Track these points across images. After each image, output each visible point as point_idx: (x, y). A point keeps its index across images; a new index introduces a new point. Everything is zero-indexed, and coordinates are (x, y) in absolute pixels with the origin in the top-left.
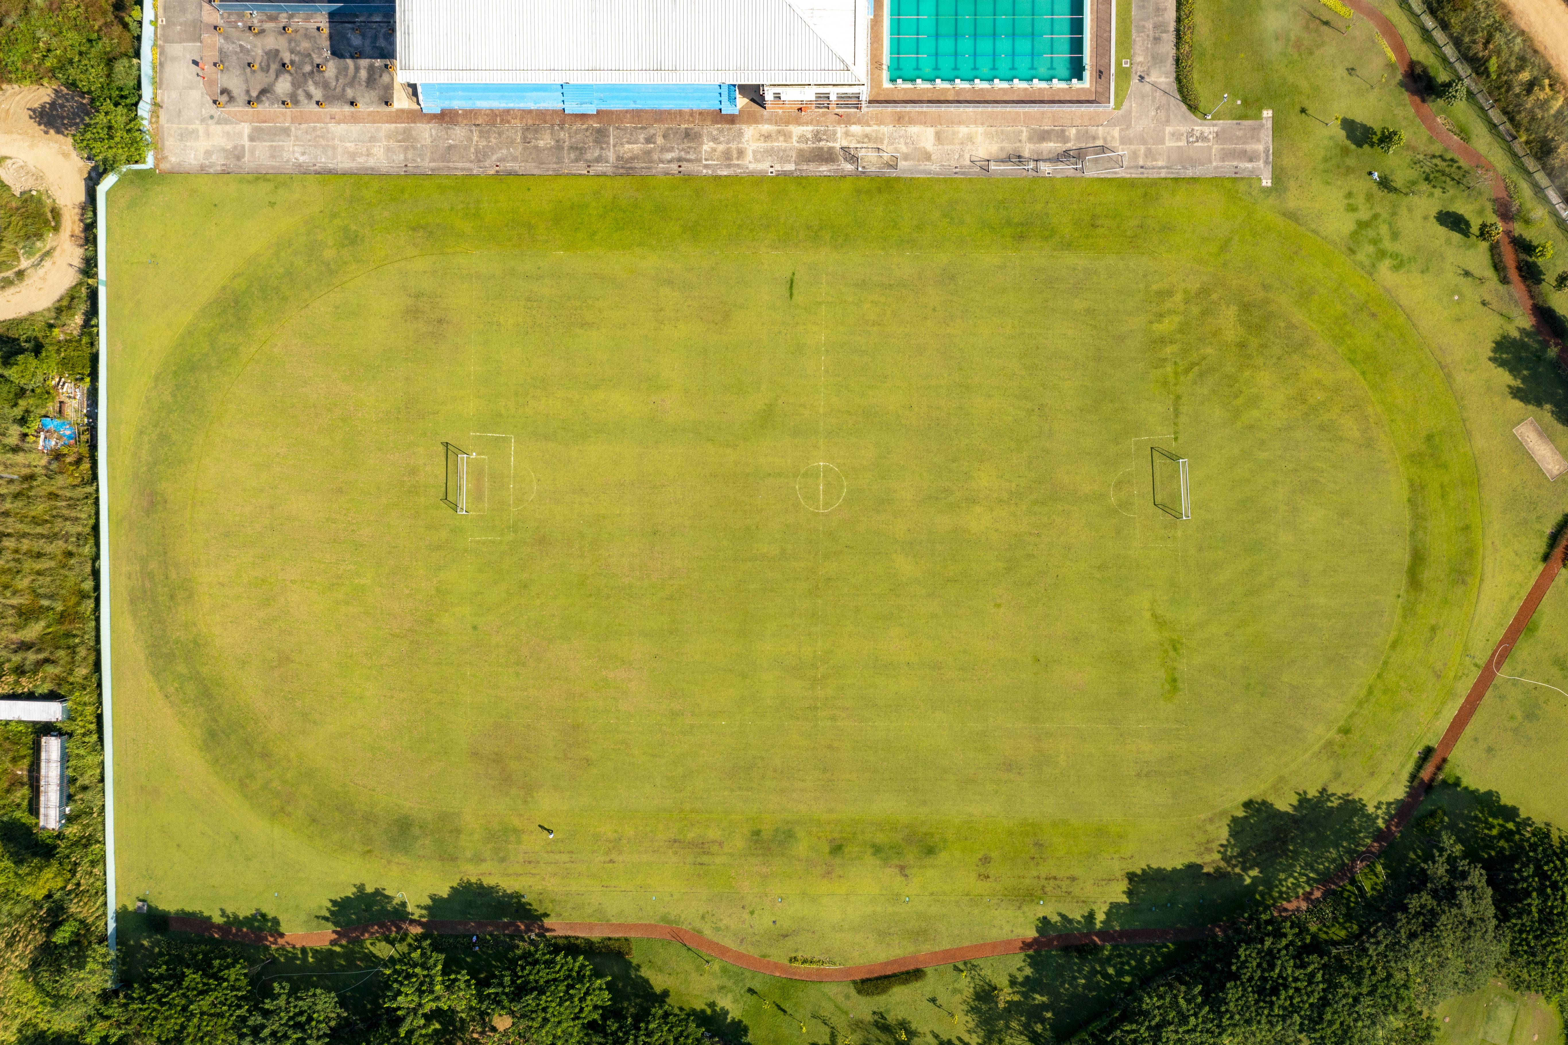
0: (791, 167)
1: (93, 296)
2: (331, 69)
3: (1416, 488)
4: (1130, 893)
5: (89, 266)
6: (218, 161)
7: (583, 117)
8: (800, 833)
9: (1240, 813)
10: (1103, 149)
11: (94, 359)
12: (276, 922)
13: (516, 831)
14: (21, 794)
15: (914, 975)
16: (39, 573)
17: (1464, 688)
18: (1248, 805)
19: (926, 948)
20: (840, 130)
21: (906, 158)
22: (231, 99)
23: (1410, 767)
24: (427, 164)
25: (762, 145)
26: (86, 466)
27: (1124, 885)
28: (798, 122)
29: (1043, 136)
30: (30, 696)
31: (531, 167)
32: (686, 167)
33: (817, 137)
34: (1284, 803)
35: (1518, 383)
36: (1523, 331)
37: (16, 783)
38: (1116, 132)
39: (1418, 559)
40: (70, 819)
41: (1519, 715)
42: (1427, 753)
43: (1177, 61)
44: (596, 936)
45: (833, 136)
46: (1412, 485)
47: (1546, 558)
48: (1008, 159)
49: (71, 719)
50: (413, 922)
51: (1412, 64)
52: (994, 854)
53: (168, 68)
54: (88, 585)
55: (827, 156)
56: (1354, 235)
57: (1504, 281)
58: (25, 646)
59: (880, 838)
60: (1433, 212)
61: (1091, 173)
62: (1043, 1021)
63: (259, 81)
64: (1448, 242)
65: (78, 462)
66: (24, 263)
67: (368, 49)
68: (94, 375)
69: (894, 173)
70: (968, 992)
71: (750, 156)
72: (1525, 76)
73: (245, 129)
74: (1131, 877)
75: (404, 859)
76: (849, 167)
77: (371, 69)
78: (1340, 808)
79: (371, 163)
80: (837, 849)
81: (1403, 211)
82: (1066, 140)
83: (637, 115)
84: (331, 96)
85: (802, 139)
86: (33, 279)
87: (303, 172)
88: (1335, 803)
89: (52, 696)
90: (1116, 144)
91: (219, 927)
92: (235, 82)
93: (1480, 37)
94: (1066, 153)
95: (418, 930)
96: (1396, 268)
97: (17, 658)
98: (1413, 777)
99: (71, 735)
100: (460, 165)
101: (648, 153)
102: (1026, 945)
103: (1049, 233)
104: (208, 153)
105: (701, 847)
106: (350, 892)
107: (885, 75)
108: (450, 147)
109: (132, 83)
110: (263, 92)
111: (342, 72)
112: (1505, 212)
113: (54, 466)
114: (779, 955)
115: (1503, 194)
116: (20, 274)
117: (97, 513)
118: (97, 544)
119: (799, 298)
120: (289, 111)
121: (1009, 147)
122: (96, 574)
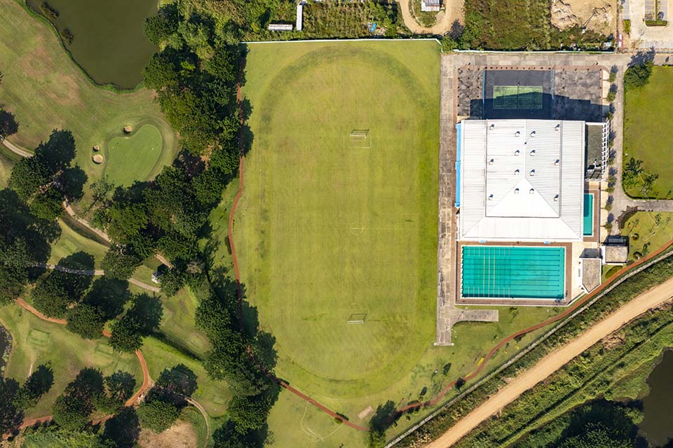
0: (441, 221)
1: (408, 37)
2: (468, 100)
3: (356, 381)
4: (251, 307)
5: (415, 36)
6: (444, 70)
7: (454, 166)
8: (267, 222)
9: (272, 336)
10: (444, 302)
11: (391, 38)
12: (244, 85)
13: (267, 149)
14: (277, 18)
15: (230, 252)
16: (335, 23)
17: (304, 393)
18: (274, 338)
19: (237, 255)
20: (450, 234)
21: (443, 251)
22: (460, 73)
23: (284, 379)
24: (442, 125)
25: (446, 213)
26: (363, 35)
27: (254, 306)
28: (452, 223)
29: (448, 287)
30: (303, 21)
31: (441, 152)
32: (441, 193)
33: (448, 228)
34: (274, 347)
35: (382, 407)
36: (396, 409)
37: (280, 16)
38: (449, 305)
39: (337, 381)
40: (270, 32)
41: (297, 407)
42: (288, 384)
43: (467, 321)
44: (240, 169)
45: (448, 232)
46: (356, 380)
47: (337, 414)
48: (442, 277)
49: (297, 32)
50: (244, 122)
51: (465, 381)
52: (262, 273)
53: (469, 56)
54: (332, 36)
55: (443, 230)
56: (421, 366)
57: (409, 404)
58: (316, 19)
59: (265, 243)
60: (427, 386)
61: (438, 299)
62: (219, 285)
63: (465, 81)
64: (419, 390)
65: (364, 33)
66: (417, 18)
67: (473, 109)
68: (387, 38)
69: (439, 248)
70: (225, 266)
71: (444, 210)
72: (462, 410)
73: (452, 77)
74: (256, 308)
75: (260, 119)
76: (440, 236)
77: (468, 110)
78: (273, 361)
79: (443, 110)
80: (262, 232)
81: (427, 379)
82: (447, 292)
83: (455, 181)
84: (460, 100)
85: (448, 224)
86: (413, 21)
87: (440, 92)
88: (275, 360)
89: (303, 27)
90: (445, 306)
91: (242, 70)
92: (464, 74)
93: (472, 399)
94: (443, 293)
95: (242, 122)
96: (412, 377)
97: (313, 18)
98: (282, 380)
99: (293, 32)
100: (442, 134)
101: (445, 183)
102: (238, 281)
103: (422, 288)
104: (445, 67)
105: (263, 197)
106: (251, 105)
107: (464, 246)
108: (446, 131)
109: (464, 48)
110: (462, 82)
111: (467, 102)
112: (427, 404)
113: (363, 27)
114: (235, 217)
115: (431, 404)
116: (414, 17)
117: (351, 39)
118: (343, 39)
119: (406, 223)
120: (457, 89)
121: (445, 278)
122: (335, 38)
